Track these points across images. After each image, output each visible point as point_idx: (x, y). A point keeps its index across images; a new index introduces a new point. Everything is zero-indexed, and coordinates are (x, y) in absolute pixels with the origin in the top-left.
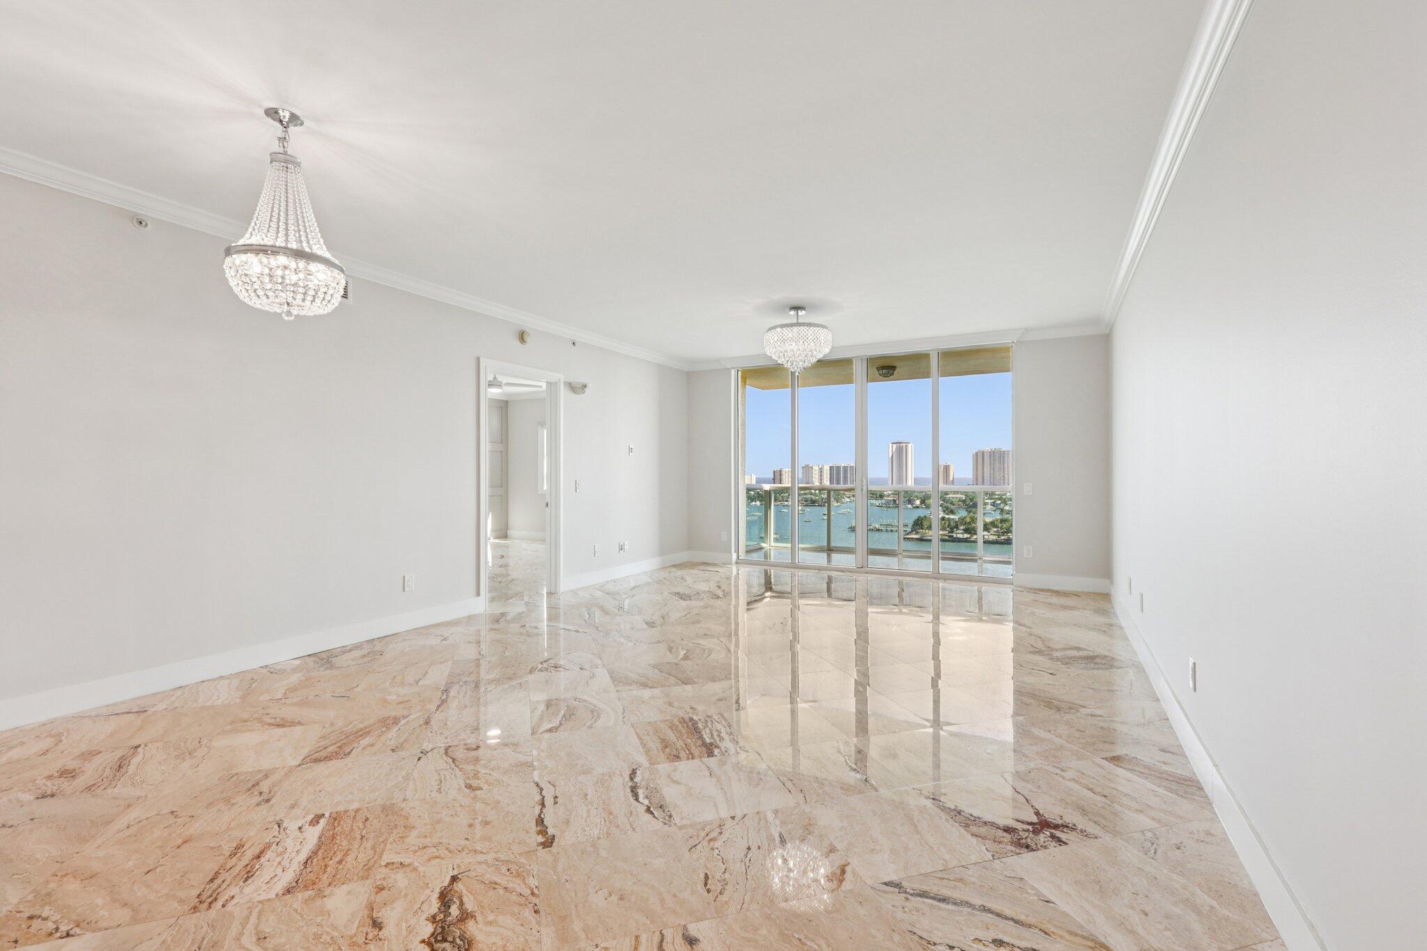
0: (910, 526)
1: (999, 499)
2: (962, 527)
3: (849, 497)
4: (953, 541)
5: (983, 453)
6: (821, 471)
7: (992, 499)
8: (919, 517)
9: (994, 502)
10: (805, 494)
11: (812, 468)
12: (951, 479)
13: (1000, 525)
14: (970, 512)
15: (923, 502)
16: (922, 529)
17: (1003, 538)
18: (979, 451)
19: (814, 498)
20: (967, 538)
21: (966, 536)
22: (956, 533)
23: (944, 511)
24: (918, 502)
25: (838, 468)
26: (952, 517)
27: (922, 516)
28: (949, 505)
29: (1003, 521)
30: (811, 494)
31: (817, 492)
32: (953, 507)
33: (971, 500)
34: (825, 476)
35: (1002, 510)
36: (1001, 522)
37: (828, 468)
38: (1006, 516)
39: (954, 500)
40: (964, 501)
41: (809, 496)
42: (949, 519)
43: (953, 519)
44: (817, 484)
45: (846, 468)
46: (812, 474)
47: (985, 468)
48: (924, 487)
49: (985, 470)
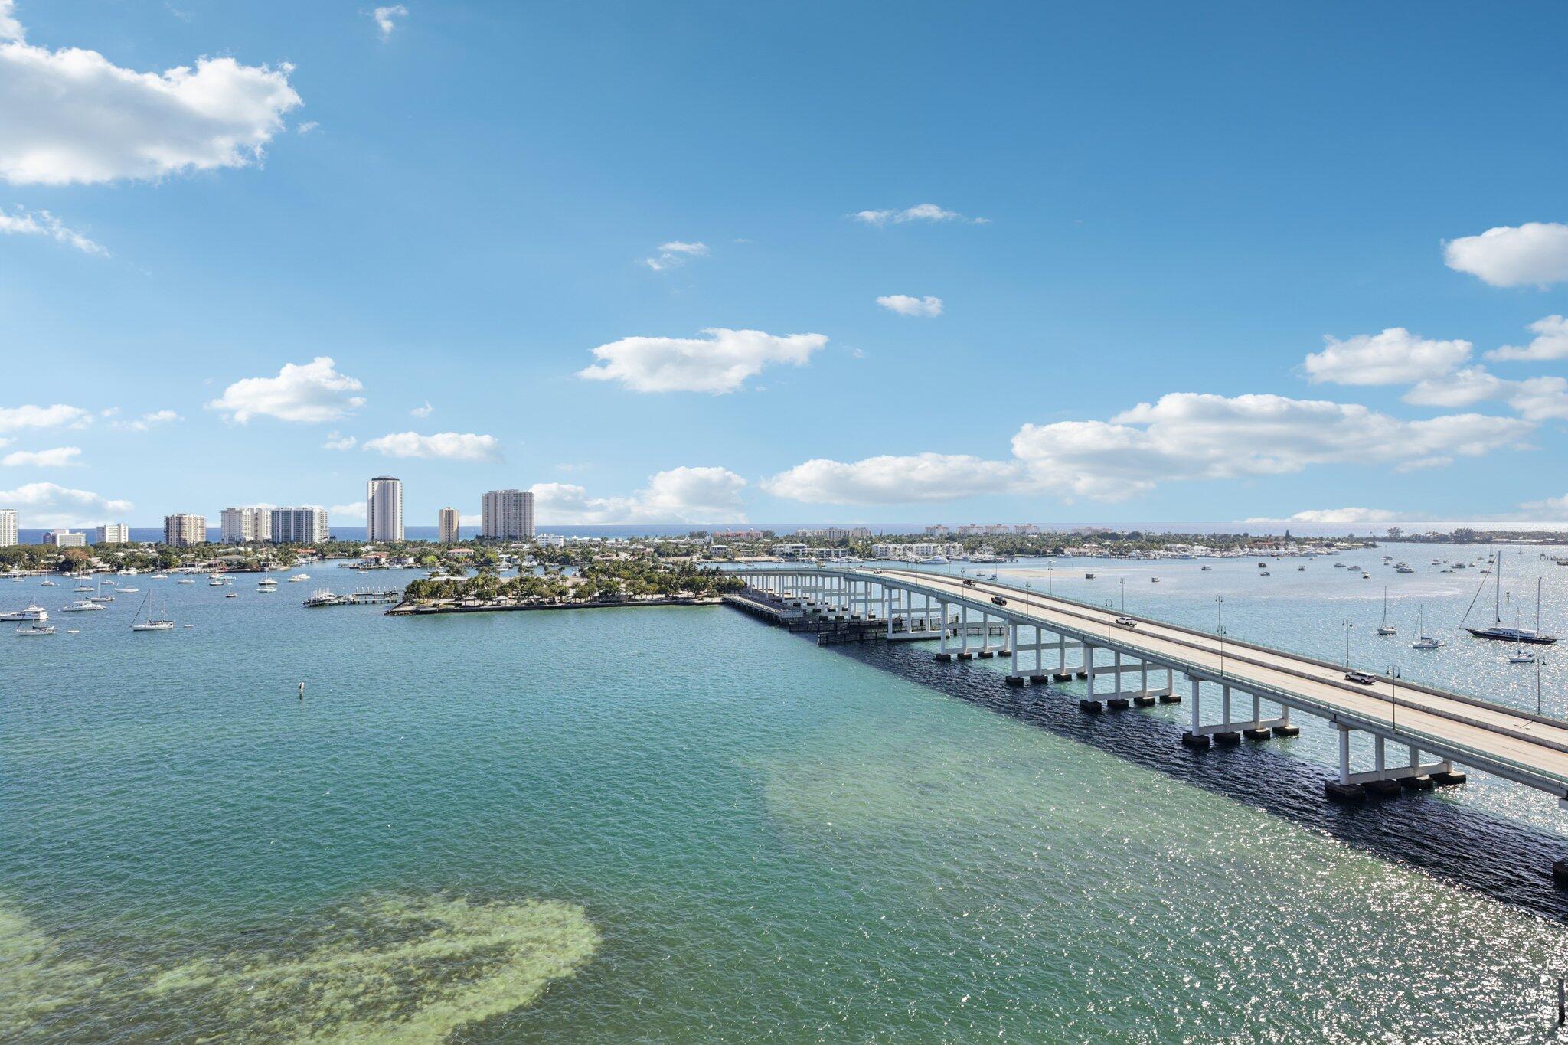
0: (401, 594)
1: (516, 553)
2: (473, 592)
3: (305, 557)
4: (460, 611)
5: (496, 495)
6: (256, 517)
7: (508, 553)
8: (414, 582)
9: (510, 558)
10: (227, 554)
11: (240, 512)
12: (455, 528)
13: (519, 587)
14: (482, 571)
15: (418, 560)
16: (419, 597)
17: (522, 602)
18: (491, 493)
19: (243, 559)
20: (480, 605)
21: (478, 602)
22: (466, 601)
23: (448, 571)
24: (411, 561)
25: (286, 513)
26: (459, 578)
27: (419, 579)
28: (453, 563)
29: (522, 581)
30: (239, 553)
31: (250, 549)
32: (458, 566)
33: (483, 555)
34: (264, 525)
35: (520, 567)
36: (521, 583)
37: (269, 513)
38: (525, 575)
39: (461, 556)
40: (473, 558)
41: (235, 557)
42: (455, 581)
43: (460, 582)
44: (249, 538)
45: (298, 514)
46: (240, 521)
47: (498, 514)
48: (419, 540)
49: (498, 517)
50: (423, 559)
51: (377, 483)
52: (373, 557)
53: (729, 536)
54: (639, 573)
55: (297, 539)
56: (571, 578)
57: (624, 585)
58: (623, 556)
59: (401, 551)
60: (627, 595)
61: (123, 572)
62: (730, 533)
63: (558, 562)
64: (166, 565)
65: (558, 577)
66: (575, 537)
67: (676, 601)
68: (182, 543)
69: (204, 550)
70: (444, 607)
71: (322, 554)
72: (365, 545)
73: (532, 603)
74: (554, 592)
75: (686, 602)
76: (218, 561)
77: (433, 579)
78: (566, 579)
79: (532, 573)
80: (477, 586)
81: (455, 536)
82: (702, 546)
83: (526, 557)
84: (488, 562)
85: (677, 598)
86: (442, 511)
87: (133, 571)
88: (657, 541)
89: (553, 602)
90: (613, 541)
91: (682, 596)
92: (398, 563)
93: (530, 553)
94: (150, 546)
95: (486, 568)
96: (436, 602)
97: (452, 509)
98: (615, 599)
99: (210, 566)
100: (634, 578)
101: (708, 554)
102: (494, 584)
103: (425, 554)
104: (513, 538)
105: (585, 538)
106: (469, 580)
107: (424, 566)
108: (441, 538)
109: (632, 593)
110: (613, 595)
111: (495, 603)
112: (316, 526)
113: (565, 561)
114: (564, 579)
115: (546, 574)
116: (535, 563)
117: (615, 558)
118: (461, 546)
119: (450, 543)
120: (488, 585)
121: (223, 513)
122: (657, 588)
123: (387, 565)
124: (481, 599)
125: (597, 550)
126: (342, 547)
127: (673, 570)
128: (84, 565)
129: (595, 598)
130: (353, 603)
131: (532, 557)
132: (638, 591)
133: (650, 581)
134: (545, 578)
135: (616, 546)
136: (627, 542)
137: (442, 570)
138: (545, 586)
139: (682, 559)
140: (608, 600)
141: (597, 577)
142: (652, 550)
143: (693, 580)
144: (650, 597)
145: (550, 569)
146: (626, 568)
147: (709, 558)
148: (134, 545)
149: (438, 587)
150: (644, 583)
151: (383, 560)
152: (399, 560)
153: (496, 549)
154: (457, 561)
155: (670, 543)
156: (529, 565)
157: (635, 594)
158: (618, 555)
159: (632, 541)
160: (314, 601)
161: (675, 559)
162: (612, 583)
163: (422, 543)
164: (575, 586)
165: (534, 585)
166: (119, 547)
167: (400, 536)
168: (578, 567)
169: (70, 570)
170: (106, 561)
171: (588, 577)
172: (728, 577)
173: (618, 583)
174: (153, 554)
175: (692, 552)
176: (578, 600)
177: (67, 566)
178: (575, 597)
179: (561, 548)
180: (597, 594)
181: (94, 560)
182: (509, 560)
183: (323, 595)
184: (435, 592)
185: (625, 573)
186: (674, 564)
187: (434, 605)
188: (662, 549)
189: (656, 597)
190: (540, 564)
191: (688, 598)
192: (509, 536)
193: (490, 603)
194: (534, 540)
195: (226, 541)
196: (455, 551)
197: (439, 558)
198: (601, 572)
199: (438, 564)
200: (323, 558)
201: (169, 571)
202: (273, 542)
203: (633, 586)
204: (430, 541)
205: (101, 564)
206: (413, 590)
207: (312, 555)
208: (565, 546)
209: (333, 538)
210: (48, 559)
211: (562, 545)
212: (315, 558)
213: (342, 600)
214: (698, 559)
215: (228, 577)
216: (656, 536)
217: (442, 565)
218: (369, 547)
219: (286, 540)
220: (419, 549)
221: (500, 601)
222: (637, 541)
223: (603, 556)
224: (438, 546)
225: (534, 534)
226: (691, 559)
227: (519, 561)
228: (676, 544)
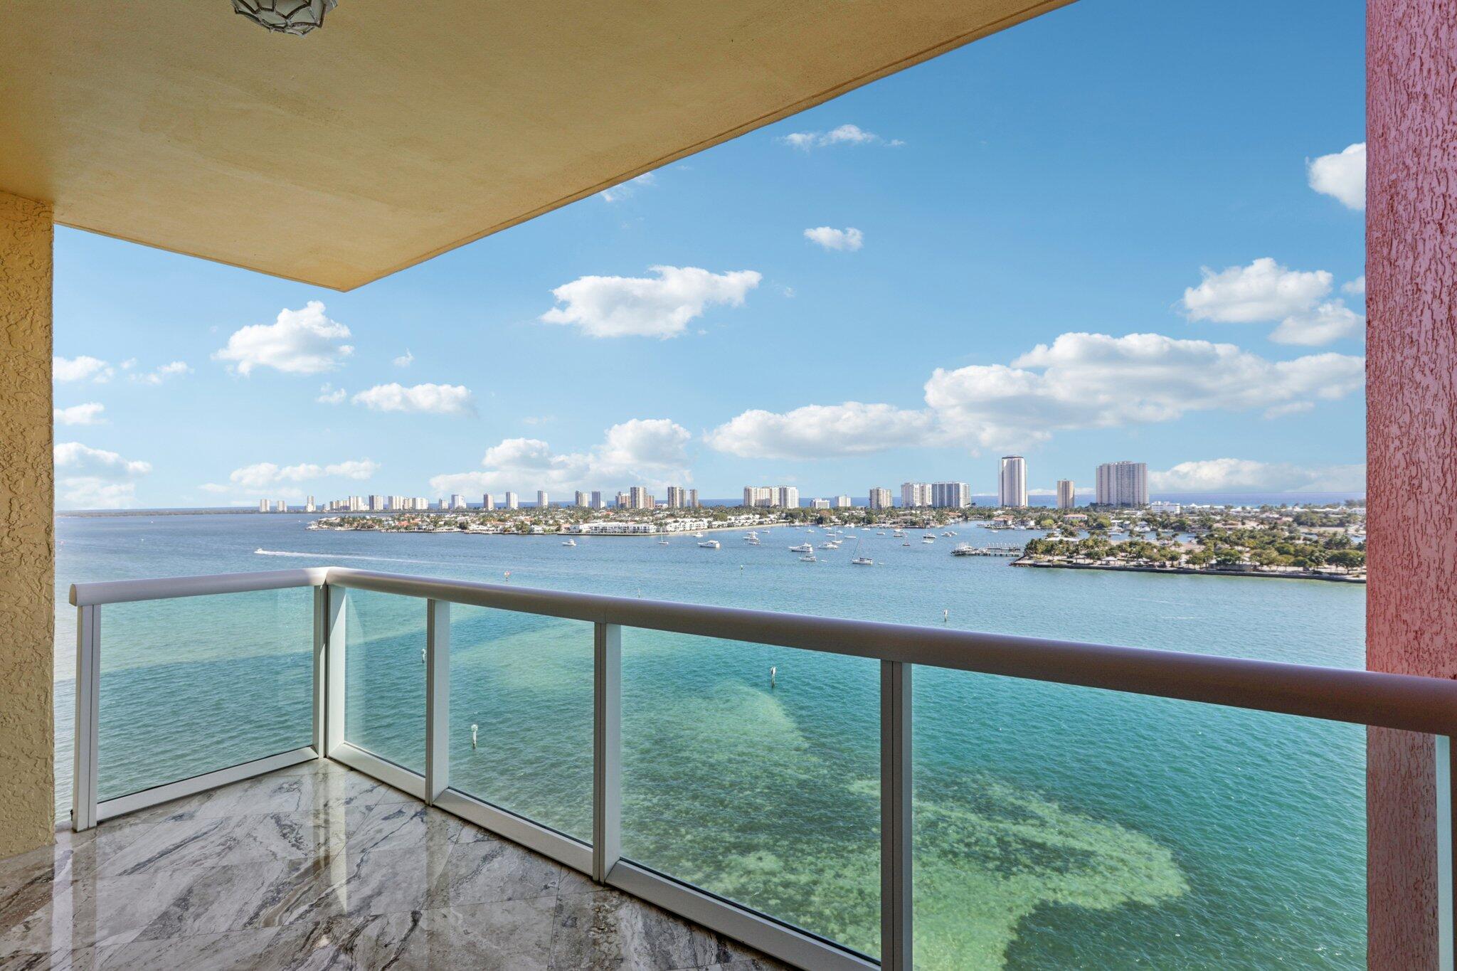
0: (1023, 550)
1: (1128, 519)
2: (1083, 552)
3: (954, 518)
4: (1072, 568)
5: (1109, 467)
6: (923, 489)
7: (1120, 519)
8: (1033, 540)
9: (1122, 523)
10: (904, 515)
11: (912, 486)
12: (1071, 496)
13: (1129, 550)
14: (1093, 534)
15: (1038, 523)
16: (1037, 553)
17: (1132, 563)
18: (1104, 465)
19: (914, 519)
20: (1091, 564)
21: (1088, 561)
22: (1076, 559)
23: (1062, 533)
24: (1032, 523)
25: (942, 486)
26: (1071, 539)
27: (1037, 538)
29: (1131, 544)
30: (911, 515)
31: (918, 512)
32: (1072, 529)
34: (927, 494)
35: (1131, 532)
36: (1130, 547)
37: (931, 486)
38: (1136, 539)
39: (1074, 520)
40: (1086, 522)
41: (909, 517)
42: (1068, 541)
43: (1072, 542)
44: (918, 504)
45: (950, 486)
46: (913, 492)
47: (1111, 484)
48: (1039, 506)
49: (1111, 486)
50: (1042, 522)
51: (1005, 461)
52: (1002, 519)
54: (1269, 543)
55: (949, 505)
56: (1185, 544)
57: (1248, 555)
58: (1250, 525)
59: (1024, 515)
60: (1251, 565)
61: (848, 525)
63: (1172, 528)
64: (870, 522)
65: (1171, 543)
66: (1193, 505)
67: (1318, 576)
68: (879, 506)
69: (890, 512)
70: (1058, 563)
71: (965, 516)
72: (996, 510)
73: (1140, 565)
74: (1164, 556)
75: (1332, 578)
76: (899, 520)
77: (1049, 539)
78: (1179, 546)
79: (1142, 538)
80: (1088, 547)
81: (1071, 502)
83: (1139, 523)
84: (1101, 526)
85: (1320, 573)
86: (1059, 482)
87: (853, 525)
88: (1298, 509)
89: (1164, 565)
90: (1239, 509)
91: (1329, 571)
92: (1022, 525)
93: (1143, 520)
94: (862, 509)
95: (1098, 531)
96: (1051, 558)
97: (1068, 479)
98: (1236, 568)
99: (894, 523)
100: (1261, 548)
102: (1104, 546)
103: (1045, 518)
104: (1126, 505)
105: (1205, 506)
106: (1080, 541)
107: (1043, 528)
108: (1059, 505)
109: (1258, 564)
110: (1234, 564)
111: (1104, 563)
112: (962, 495)
113: (1181, 527)
114: (1177, 545)
115: (1158, 539)
116: (1147, 529)
117: (1240, 526)
118: (1077, 511)
119: (1066, 509)
120: (1098, 547)
121: (902, 486)
122: (1292, 559)
123: (1013, 526)
124: (1091, 558)
125: (1218, 518)
126: (981, 512)
128: (828, 521)
129: (1212, 566)
130: (985, 555)
131: (1144, 523)
132: (1265, 561)
133: (1281, 551)
134: (1157, 543)
135: (1242, 514)
136: (1258, 510)
137: (1057, 532)
138: (1155, 550)
139: (1332, 530)
140: (1228, 568)
141: (1215, 545)
142: (1290, 519)
143: (1346, 555)
144: (1281, 569)
145: (1162, 535)
146: (1254, 537)
148: (854, 509)
149: (1052, 546)
150: (1275, 554)
151: (1010, 522)
152: (1023, 523)
153: (1109, 515)
154: (1072, 524)
155: (1317, 512)
156: (1142, 530)
157: (1262, 564)
158: (1243, 524)
159: (1264, 510)
160: (958, 552)
161: (1322, 530)
162: (1233, 552)
163: (1043, 508)
164: (1188, 553)
165: (1143, 549)
166: (847, 509)
167: (1024, 503)
168: (1195, 535)
169: (822, 523)
170: (839, 518)
171: (1204, 544)
173: (1241, 552)
174: (863, 514)
175: (1348, 522)
176: (1191, 566)
177: (820, 521)
178: (1188, 562)
179: (1176, 515)
180: (1214, 562)
181: (833, 517)
182: (1121, 525)
183: (964, 547)
184: (1050, 550)
185: (1252, 542)
186: (1319, 535)
187: (1049, 561)
188: (1303, 519)
189: (1290, 569)
190: (1152, 530)
191: (1337, 574)
192: (1122, 504)
193: (1099, 562)
194: (1147, 507)
195: (904, 506)
196: (1070, 516)
197: (1056, 522)
198: (1221, 539)
199: (1055, 526)
200: (966, 519)
201: (872, 525)
202: (933, 507)
203: (1260, 555)
204: (1049, 507)
205: (837, 520)
206: (1032, 548)
207: (959, 517)
208: (1181, 514)
209: (974, 504)
210: (811, 516)
211: (1178, 512)
212: (961, 519)
213: (978, 552)
214: (1357, 530)
215: (904, 531)
216: (1297, 505)
217: (1058, 527)
218: (1000, 512)
219: (942, 507)
220: (1039, 513)
221: (1109, 561)
222: (1271, 510)
223: (1225, 525)
224: (1055, 511)
225: (1147, 502)
226: (1346, 531)
227: (1131, 527)
228: (1325, 513)
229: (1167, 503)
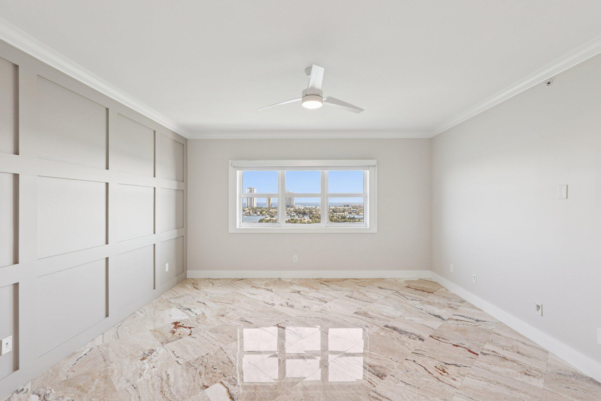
50: (262, 212)
51: (249, 189)
52: (248, 212)
53: (357, 206)
56: (306, 219)
59: (256, 210)
62: (357, 205)
63: (302, 214)
65: (303, 219)
66: (307, 206)
77: (266, 219)
79: (294, 217)
81: (271, 205)
82: (348, 209)
88: (333, 208)
92: (255, 214)
93: (293, 211)
101: (350, 212)
103: (263, 211)
105: (310, 207)
107: (263, 215)
108: (267, 206)
113: (304, 214)
114: (304, 219)
116: (295, 214)
118: (273, 208)
119: (269, 208)
123: (252, 214)
125: (314, 210)
127: (339, 217)
133: (332, 220)
134: (299, 219)
139: (342, 214)
141: (315, 219)
142: (332, 211)
145: (300, 216)
147: (350, 213)
151: (251, 213)
152: (256, 213)
154: (272, 213)
155: (337, 208)
161: (339, 213)
165: (296, 221)
167: (255, 206)
168: (309, 216)
171: (312, 219)
172: (357, 220)
175: (345, 211)
179: (303, 210)
182: (287, 213)
186: (339, 215)
188: (335, 210)
190: (297, 215)
192: (287, 206)
194: (294, 207)
196: (271, 210)
197: (267, 212)
199: (266, 214)
204: (264, 207)
206: (261, 222)
208: (304, 209)
211: (303, 208)
214: (347, 214)
217: (268, 214)
218: (247, 209)
220: (261, 209)
223: (316, 212)
224: (266, 209)
225: (294, 205)
226: (344, 214)
227: (290, 214)
228: (339, 209)
229: (300, 205)
